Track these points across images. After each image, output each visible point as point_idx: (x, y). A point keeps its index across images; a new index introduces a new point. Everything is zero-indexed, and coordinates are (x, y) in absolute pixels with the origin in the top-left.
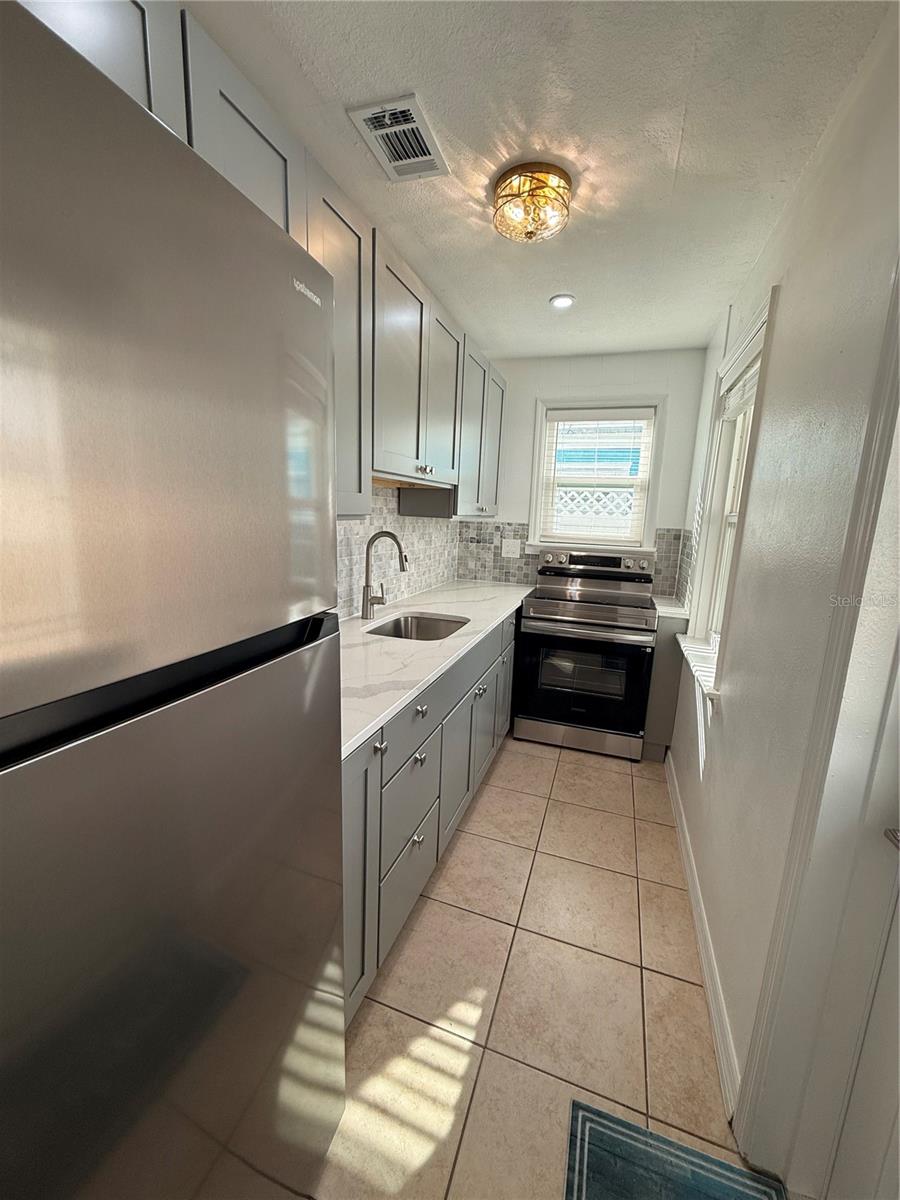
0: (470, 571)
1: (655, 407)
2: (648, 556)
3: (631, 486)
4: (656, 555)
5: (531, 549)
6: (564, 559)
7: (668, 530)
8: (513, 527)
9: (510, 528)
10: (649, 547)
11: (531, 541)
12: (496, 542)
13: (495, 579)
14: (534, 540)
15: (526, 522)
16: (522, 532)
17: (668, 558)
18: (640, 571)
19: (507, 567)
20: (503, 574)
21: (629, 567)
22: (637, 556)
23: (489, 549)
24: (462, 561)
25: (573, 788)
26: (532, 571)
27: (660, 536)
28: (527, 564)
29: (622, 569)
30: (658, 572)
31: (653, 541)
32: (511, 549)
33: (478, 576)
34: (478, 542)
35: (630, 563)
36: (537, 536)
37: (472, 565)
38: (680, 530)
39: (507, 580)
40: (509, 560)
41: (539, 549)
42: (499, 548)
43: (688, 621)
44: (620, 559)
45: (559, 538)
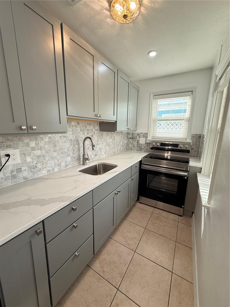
0: (130, 148)
1: (192, 91)
2: (188, 144)
3: (183, 120)
4: (191, 143)
5: (149, 141)
6: (158, 144)
7: (196, 135)
8: (143, 134)
9: (142, 134)
10: (189, 141)
11: (148, 139)
12: (138, 139)
13: (137, 150)
14: (150, 138)
15: (147, 133)
16: (146, 135)
17: (196, 144)
18: (186, 149)
19: (141, 147)
20: (140, 149)
21: (181, 147)
22: (184, 144)
23: (135, 141)
24: (127, 144)
25: (155, 225)
26: (149, 148)
27: (193, 137)
28: (147, 146)
29: (179, 148)
30: (192, 149)
31: (191, 139)
32: (142, 141)
33: (132, 149)
34: (132, 139)
35: (182, 146)
36: (151, 137)
37: (130, 146)
38: (201, 134)
39: (141, 151)
40: (141, 144)
41: (151, 141)
42: (138, 141)
43: (201, 168)
44: (178, 144)
45: (158, 137)
